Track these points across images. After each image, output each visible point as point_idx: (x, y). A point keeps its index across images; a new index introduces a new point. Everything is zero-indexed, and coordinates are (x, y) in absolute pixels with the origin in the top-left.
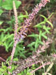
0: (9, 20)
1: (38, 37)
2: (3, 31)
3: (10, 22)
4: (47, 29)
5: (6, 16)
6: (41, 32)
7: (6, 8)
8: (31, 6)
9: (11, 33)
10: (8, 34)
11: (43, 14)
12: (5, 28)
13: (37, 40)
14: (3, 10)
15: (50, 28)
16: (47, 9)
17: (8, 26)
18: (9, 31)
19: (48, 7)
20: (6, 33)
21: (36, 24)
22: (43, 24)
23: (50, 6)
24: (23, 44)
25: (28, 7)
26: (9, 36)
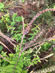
0: (18, 27)
1: (33, 35)
2: (15, 32)
3: (19, 28)
5: (17, 25)
6: (34, 32)
7: (17, 21)
8: (29, 20)
9: (19, 33)
10: (18, 34)
11: (35, 24)
12: (17, 31)
13: (33, 36)
14: (16, 22)
16: (37, 22)
17: (18, 30)
18: (18, 32)
19: (38, 21)
20: (17, 33)
22: (35, 29)
23: (39, 20)
25: (28, 20)
26: (19, 35)
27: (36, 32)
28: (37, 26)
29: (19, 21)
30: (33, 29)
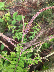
1: (34, 34)
2: (16, 31)
3: (20, 26)
4: (38, 29)
5: (18, 24)
6: (35, 31)
7: (18, 20)
9: (20, 32)
10: (19, 32)
11: (36, 22)
12: (18, 30)
13: (33, 35)
14: (16, 21)
15: (39, 29)
16: (38, 20)
17: (19, 28)
18: (19, 31)
19: (38, 19)
21: (33, 27)
22: (36, 27)
24: (26, 37)
25: (29, 19)
27: (36, 30)
28: (37, 25)
29: (20, 20)
30: (33, 28)
